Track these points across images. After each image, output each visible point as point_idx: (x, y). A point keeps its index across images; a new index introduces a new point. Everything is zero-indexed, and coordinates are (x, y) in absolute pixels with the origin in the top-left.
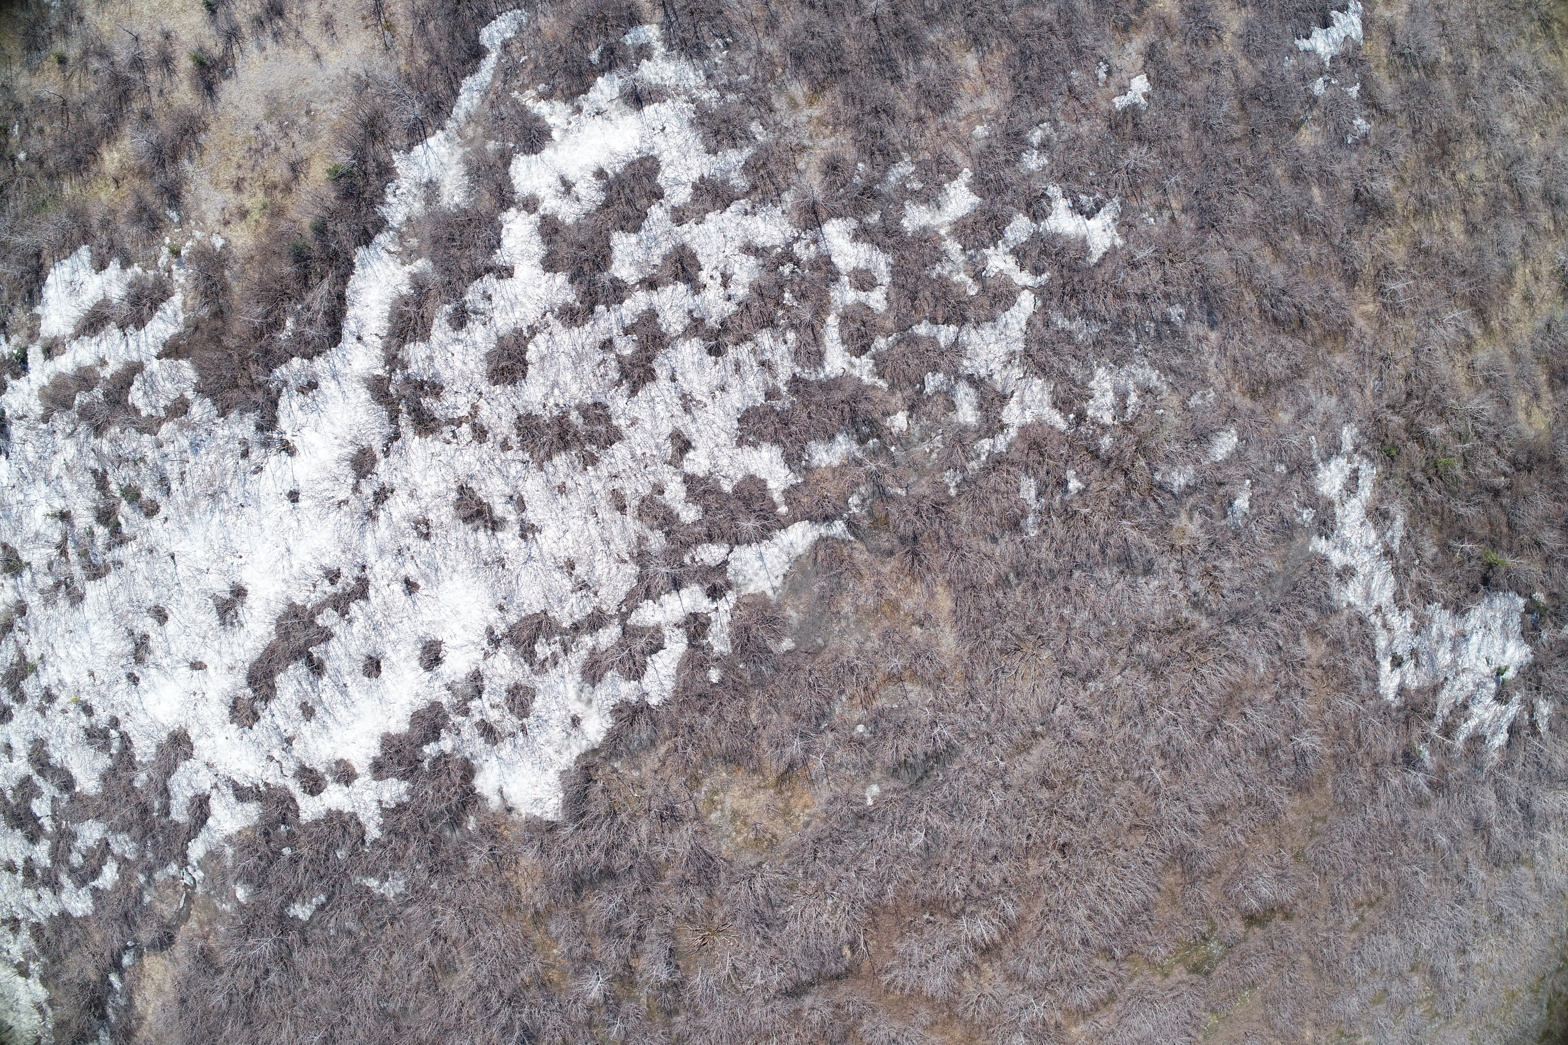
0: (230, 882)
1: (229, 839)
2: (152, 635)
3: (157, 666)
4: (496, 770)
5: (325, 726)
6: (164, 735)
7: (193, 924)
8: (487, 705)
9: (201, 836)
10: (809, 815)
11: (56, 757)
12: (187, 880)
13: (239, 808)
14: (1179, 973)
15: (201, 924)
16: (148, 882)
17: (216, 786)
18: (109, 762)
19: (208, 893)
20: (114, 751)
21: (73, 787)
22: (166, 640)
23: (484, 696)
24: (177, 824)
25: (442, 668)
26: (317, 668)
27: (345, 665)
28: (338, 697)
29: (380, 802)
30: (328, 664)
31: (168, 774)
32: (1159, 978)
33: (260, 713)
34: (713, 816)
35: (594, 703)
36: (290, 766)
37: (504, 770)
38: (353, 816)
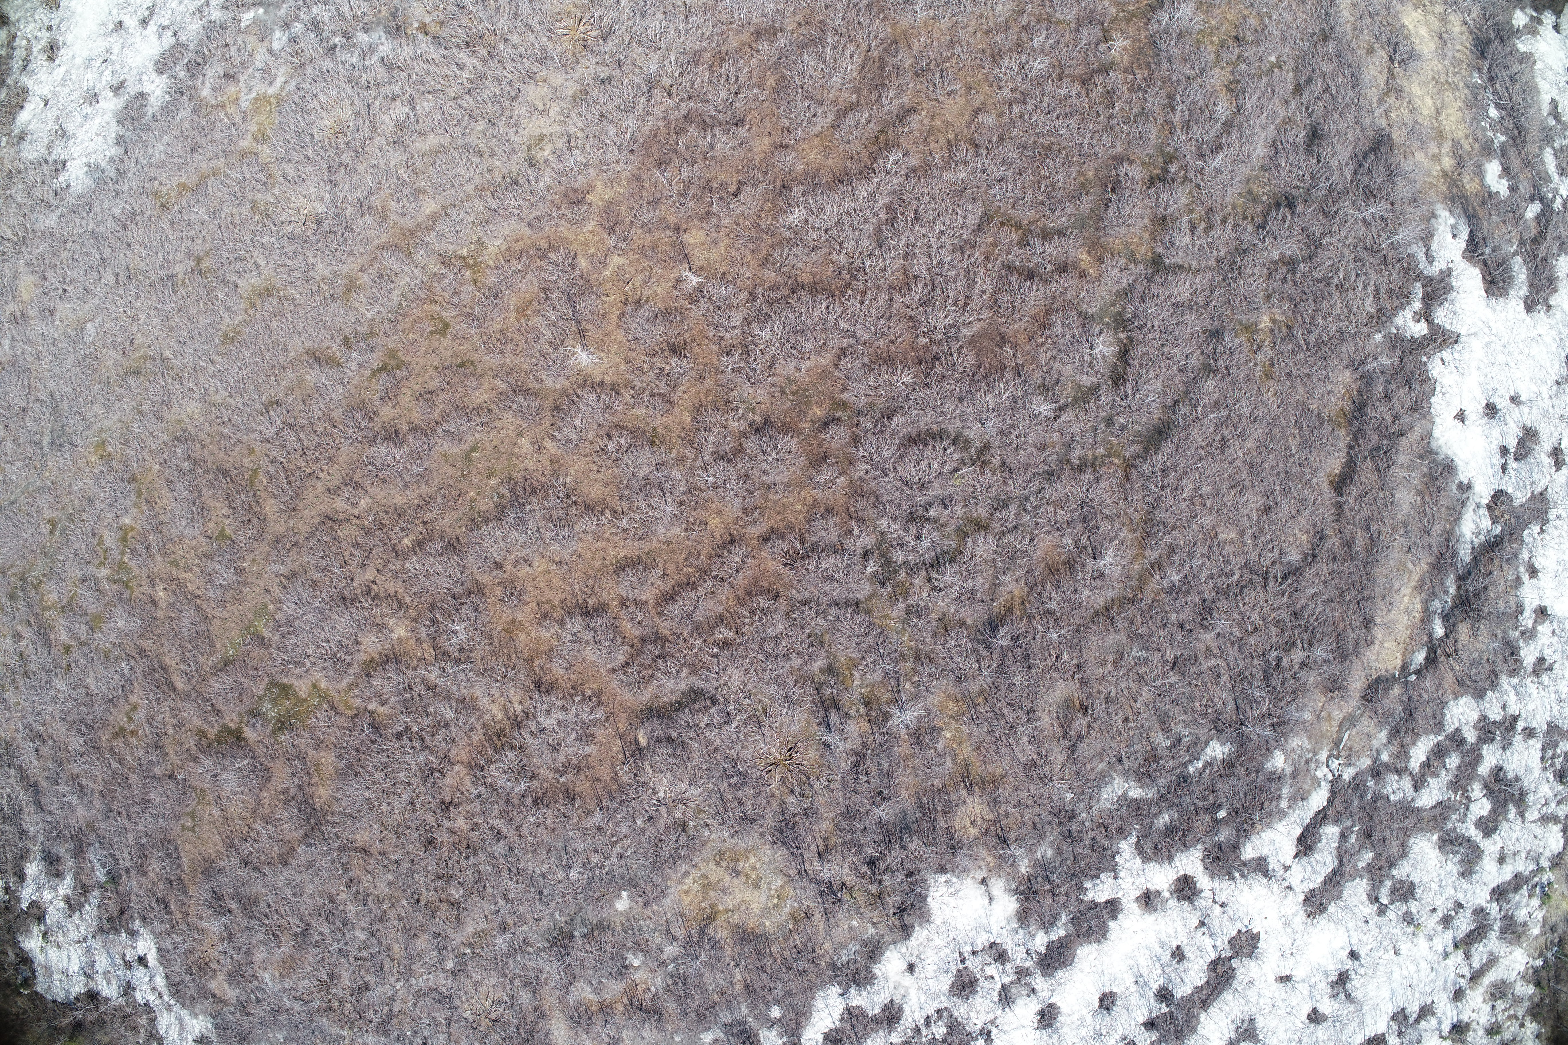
0: (1288, 770)
1: (1283, 815)
2: (1326, 1000)
3: (1326, 974)
4: (993, 920)
5: (1162, 944)
6: (1332, 908)
7: (1338, 715)
8: (997, 978)
9: (1311, 814)
10: (683, 883)
11: (1452, 866)
12: (1334, 764)
13: (1265, 852)
14: (302, 687)
15: (1329, 718)
16: (1378, 752)
17: (1287, 868)
18: (1394, 872)
19: (1315, 754)
20: (1388, 883)
21: (1440, 838)
22: (1312, 996)
23: (999, 986)
24: (1336, 822)
25: (1038, 1008)
26: (1164, 995)
27: (1134, 1000)
28: (1145, 972)
29: (1116, 878)
30: (1152, 1000)
31: (1334, 872)
32: (323, 685)
33: (1227, 946)
34: (779, 883)
35: (891, 985)
36: (1204, 902)
37: (985, 921)
38: (1146, 859)
